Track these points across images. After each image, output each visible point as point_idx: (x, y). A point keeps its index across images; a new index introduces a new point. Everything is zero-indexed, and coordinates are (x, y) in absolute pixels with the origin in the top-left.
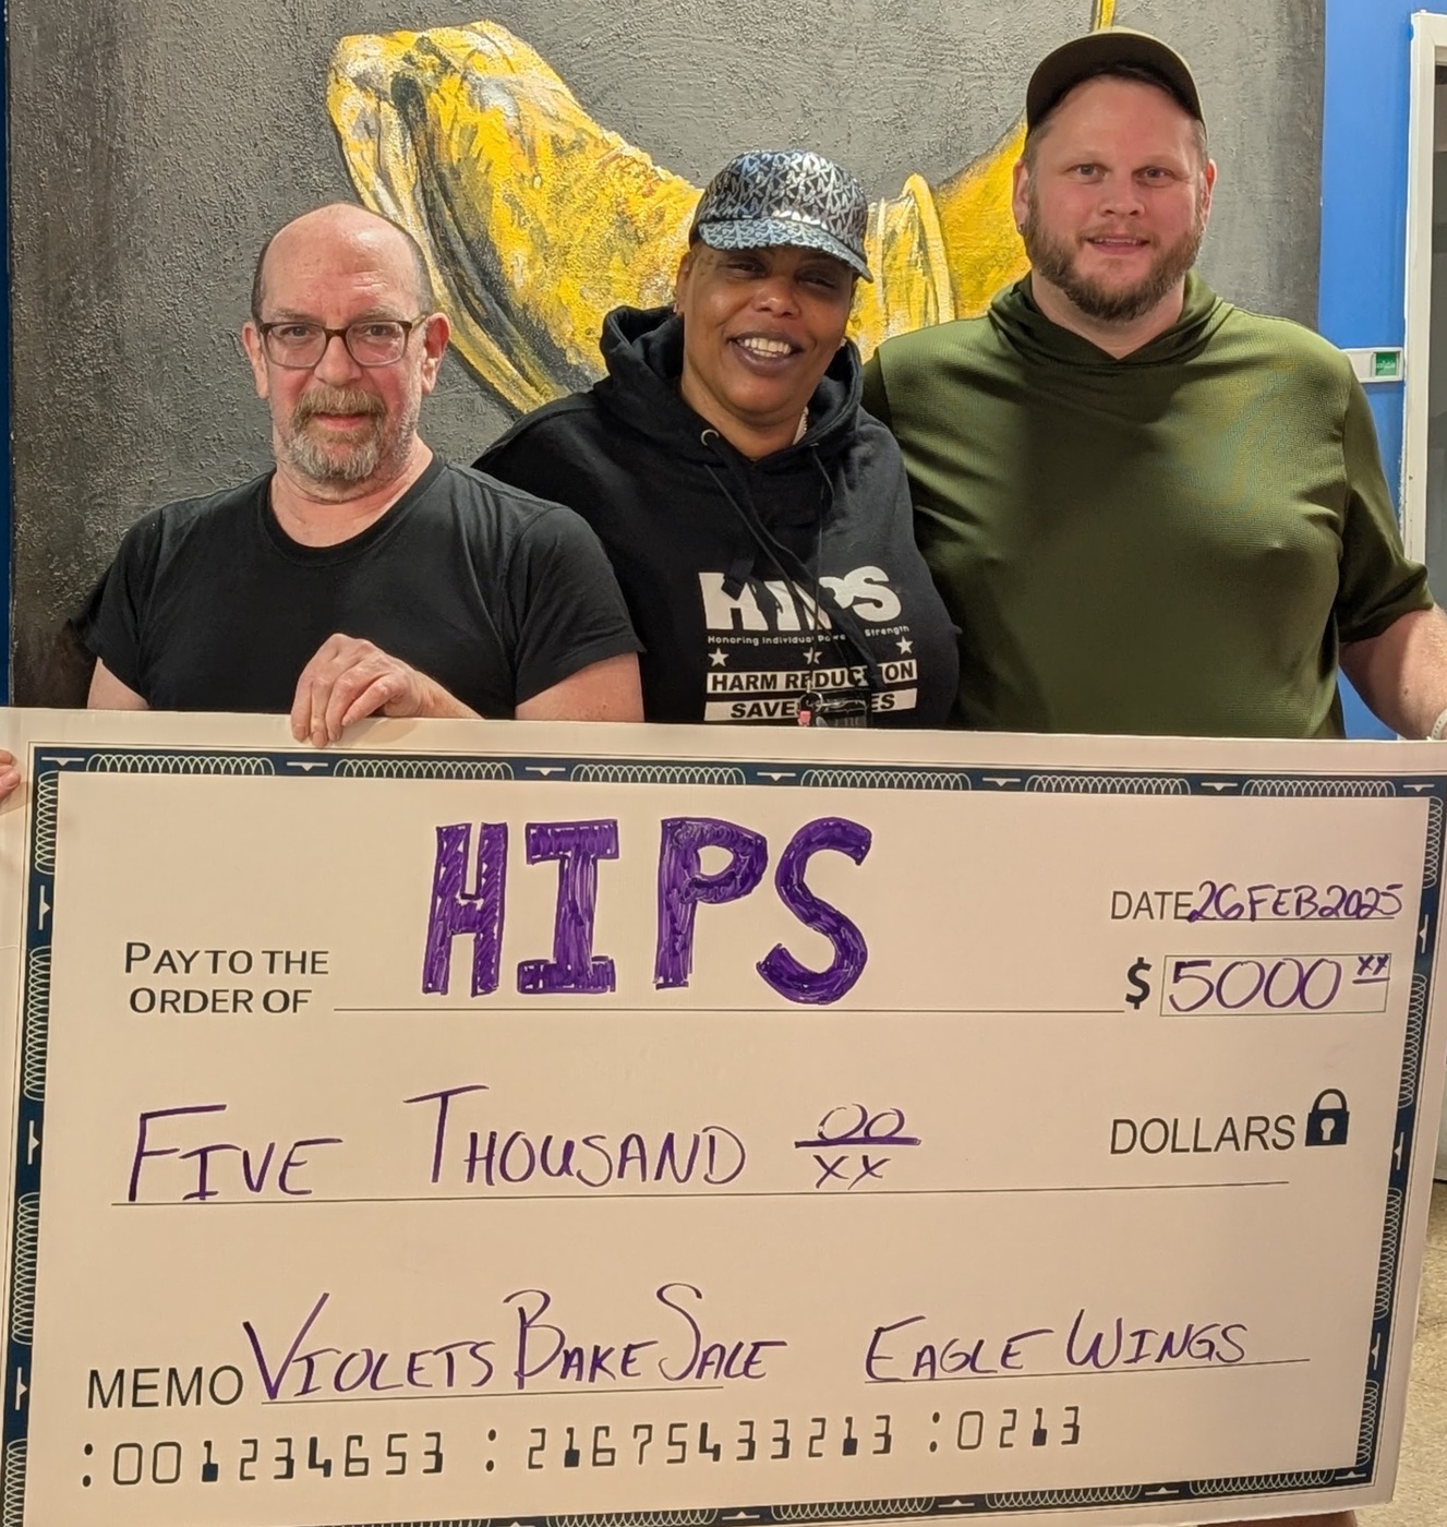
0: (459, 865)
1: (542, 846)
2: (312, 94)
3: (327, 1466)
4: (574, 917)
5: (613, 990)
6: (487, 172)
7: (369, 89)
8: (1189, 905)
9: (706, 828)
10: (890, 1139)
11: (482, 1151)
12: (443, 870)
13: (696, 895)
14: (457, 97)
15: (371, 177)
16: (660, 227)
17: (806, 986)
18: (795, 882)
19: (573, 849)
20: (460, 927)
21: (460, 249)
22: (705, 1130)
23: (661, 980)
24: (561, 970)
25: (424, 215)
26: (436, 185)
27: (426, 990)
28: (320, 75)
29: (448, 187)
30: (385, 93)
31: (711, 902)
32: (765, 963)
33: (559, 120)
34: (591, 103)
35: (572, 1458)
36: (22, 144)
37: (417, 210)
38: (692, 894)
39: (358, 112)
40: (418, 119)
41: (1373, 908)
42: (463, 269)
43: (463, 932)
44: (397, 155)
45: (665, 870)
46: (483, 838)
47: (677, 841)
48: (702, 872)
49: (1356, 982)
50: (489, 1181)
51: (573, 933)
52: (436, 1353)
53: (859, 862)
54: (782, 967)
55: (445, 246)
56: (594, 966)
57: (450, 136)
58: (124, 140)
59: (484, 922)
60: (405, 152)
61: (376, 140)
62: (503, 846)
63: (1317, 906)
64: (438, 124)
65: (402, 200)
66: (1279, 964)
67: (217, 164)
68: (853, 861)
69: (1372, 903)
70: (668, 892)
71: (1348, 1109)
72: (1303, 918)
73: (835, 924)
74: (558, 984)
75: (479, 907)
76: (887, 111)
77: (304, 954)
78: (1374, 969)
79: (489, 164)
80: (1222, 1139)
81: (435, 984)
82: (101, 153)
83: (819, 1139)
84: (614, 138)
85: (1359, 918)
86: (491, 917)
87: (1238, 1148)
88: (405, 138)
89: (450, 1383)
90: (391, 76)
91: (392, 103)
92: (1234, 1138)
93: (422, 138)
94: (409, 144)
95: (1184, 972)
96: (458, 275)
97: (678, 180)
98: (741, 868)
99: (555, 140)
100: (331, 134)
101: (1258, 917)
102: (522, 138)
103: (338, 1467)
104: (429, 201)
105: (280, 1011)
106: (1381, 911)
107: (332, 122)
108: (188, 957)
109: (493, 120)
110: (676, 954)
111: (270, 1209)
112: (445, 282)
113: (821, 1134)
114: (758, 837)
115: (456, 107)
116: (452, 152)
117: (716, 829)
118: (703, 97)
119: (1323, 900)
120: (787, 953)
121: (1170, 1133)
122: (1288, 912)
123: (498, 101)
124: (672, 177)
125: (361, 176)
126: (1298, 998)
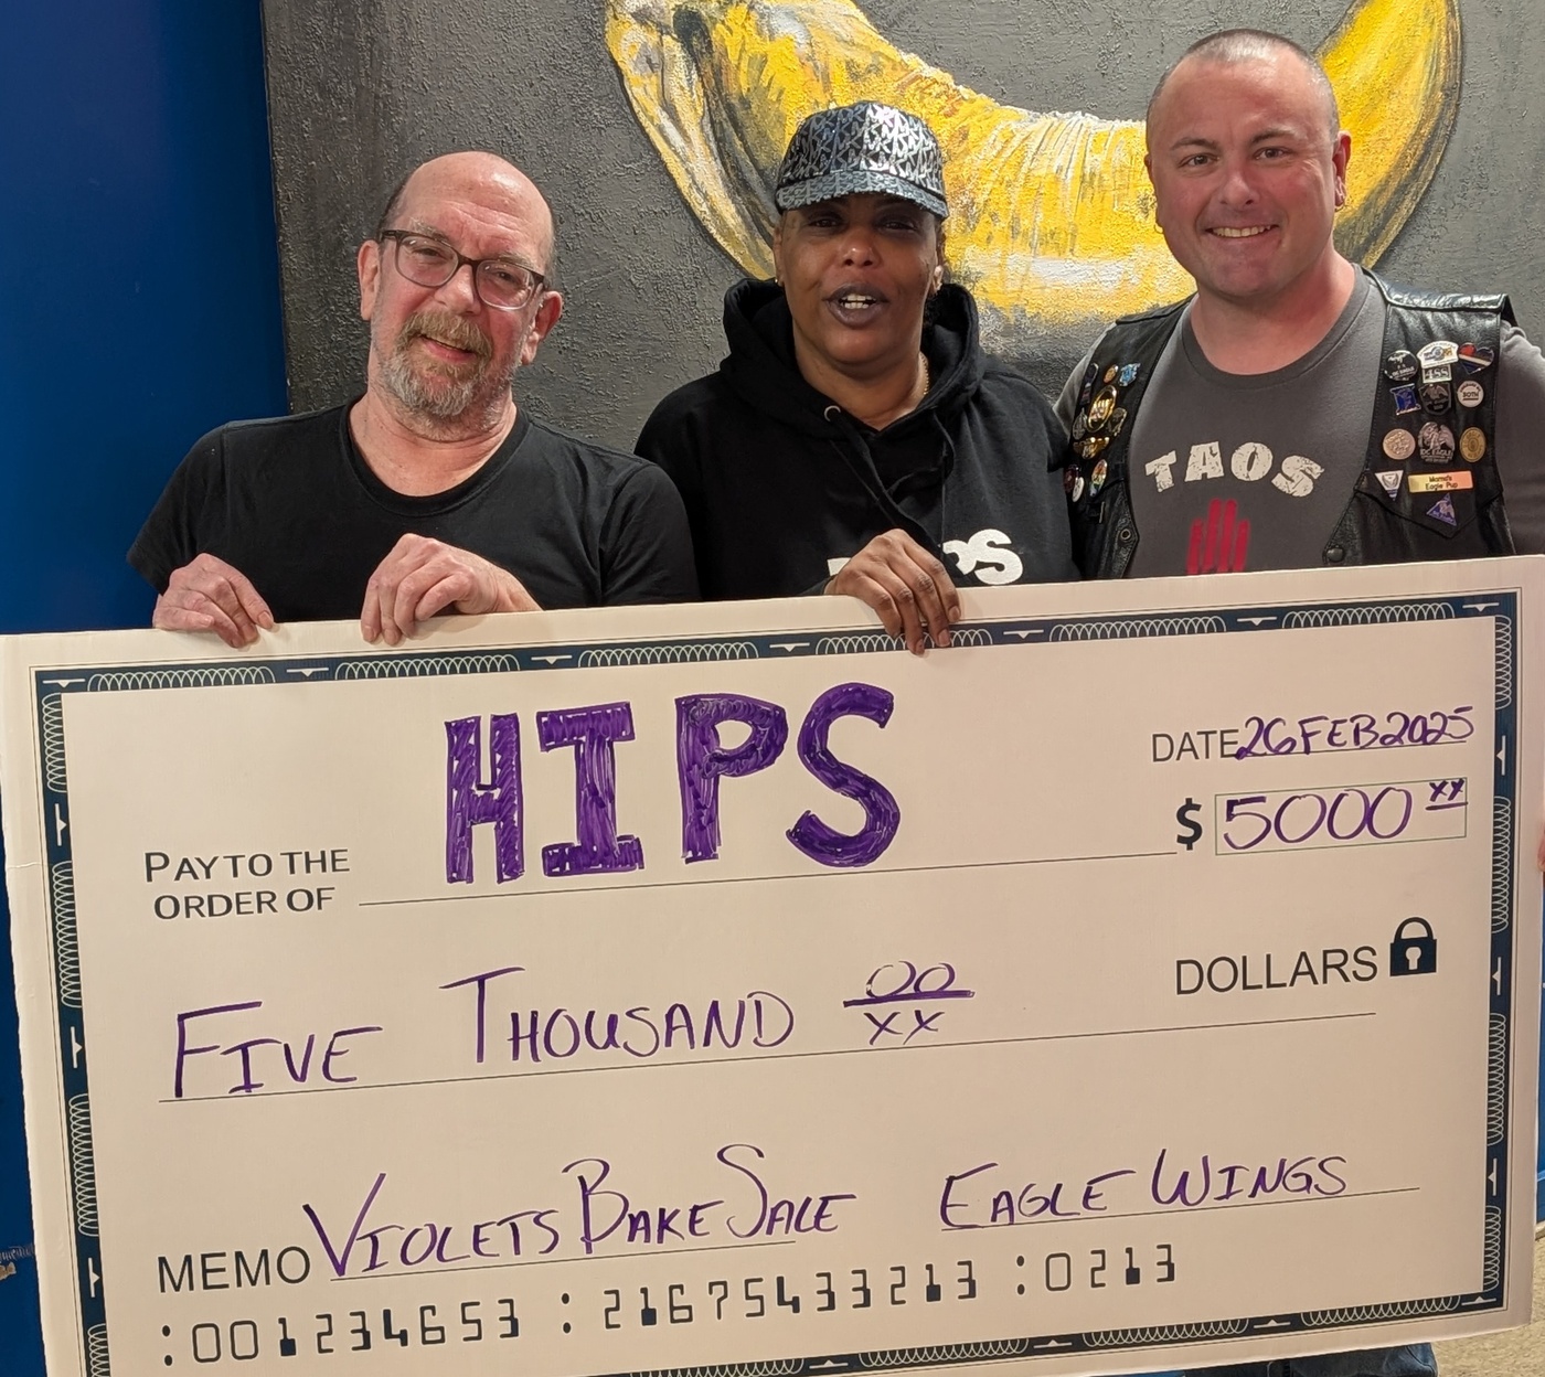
0: (471, 757)
1: (555, 735)
2: (590, 32)
3: (403, 1337)
4: (595, 799)
5: (642, 867)
6: (778, 100)
7: (649, 23)
8: (1235, 743)
9: (722, 703)
10: (941, 993)
11: (525, 1029)
12: (456, 763)
13: (718, 770)
14: (744, 27)
15: (656, 110)
16: (964, 146)
17: (839, 850)
18: (818, 750)
19: (588, 733)
20: (479, 817)
21: (753, 177)
22: (750, 996)
23: (690, 854)
24: (586, 852)
25: (713, 146)
26: (725, 116)
27: (451, 880)
28: (597, 13)
29: (739, 117)
30: (668, 27)
31: (734, 775)
32: (795, 830)
33: (854, 44)
34: (887, 26)
35: (649, 1317)
36: (282, 96)
37: (706, 142)
38: (713, 768)
39: (639, 47)
40: (704, 51)
41: (1441, 732)
42: (757, 197)
43: (483, 822)
44: (682, 88)
45: (683, 746)
46: (493, 730)
47: (693, 718)
48: (721, 746)
49: (1429, 808)
50: (535, 1057)
51: (595, 815)
52: (499, 1224)
53: (882, 725)
54: (812, 833)
55: (737, 175)
56: (620, 845)
57: (738, 67)
58: (390, 87)
59: (504, 810)
60: (690, 85)
61: (660, 73)
62: (515, 736)
63: (1377, 735)
64: (725, 54)
65: (690, 133)
66: (1341, 797)
67: (491, 105)
68: (877, 725)
69: (1439, 728)
70: (689, 769)
71: (1435, 937)
72: (1362, 748)
73: (863, 788)
74: (584, 865)
75: (496, 797)
76: (1201, 20)
77: (323, 853)
78: (1449, 795)
79: (781, 92)
80: (1297, 973)
81: (459, 873)
82: (368, 101)
83: (868, 997)
84: (913, 60)
85: (1425, 743)
86: (509, 806)
87: (1315, 982)
88: (690, 70)
89: (517, 1251)
90: (673, 9)
91: (675, 36)
92: (1311, 972)
93: (708, 69)
94: (695, 76)
95: (1237, 809)
96: (752, 203)
97: (982, 99)
98: (761, 740)
99: (850, 65)
100: (612, 69)
101: (1312, 750)
102: (815, 65)
103: (414, 1336)
104: (718, 131)
105: (306, 909)
106: (1450, 735)
107: (612, 57)
108: (207, 864)
109: (784, 48)
110: (702, 828)
111: (316, 1098)
112: (738, 211)
113: (869, 993)
114: (777, 708)
115: (743, 38)
116: (741, 82)
117: (732, 704)
118: (1006, 16)
119: (1382, 728)
120: (817, 819)
121: (1240, 971)
122: (1345, 743)
123: (787, 28)
124: (975, 96)
125: (645, 111)
126: (1366, 828)
